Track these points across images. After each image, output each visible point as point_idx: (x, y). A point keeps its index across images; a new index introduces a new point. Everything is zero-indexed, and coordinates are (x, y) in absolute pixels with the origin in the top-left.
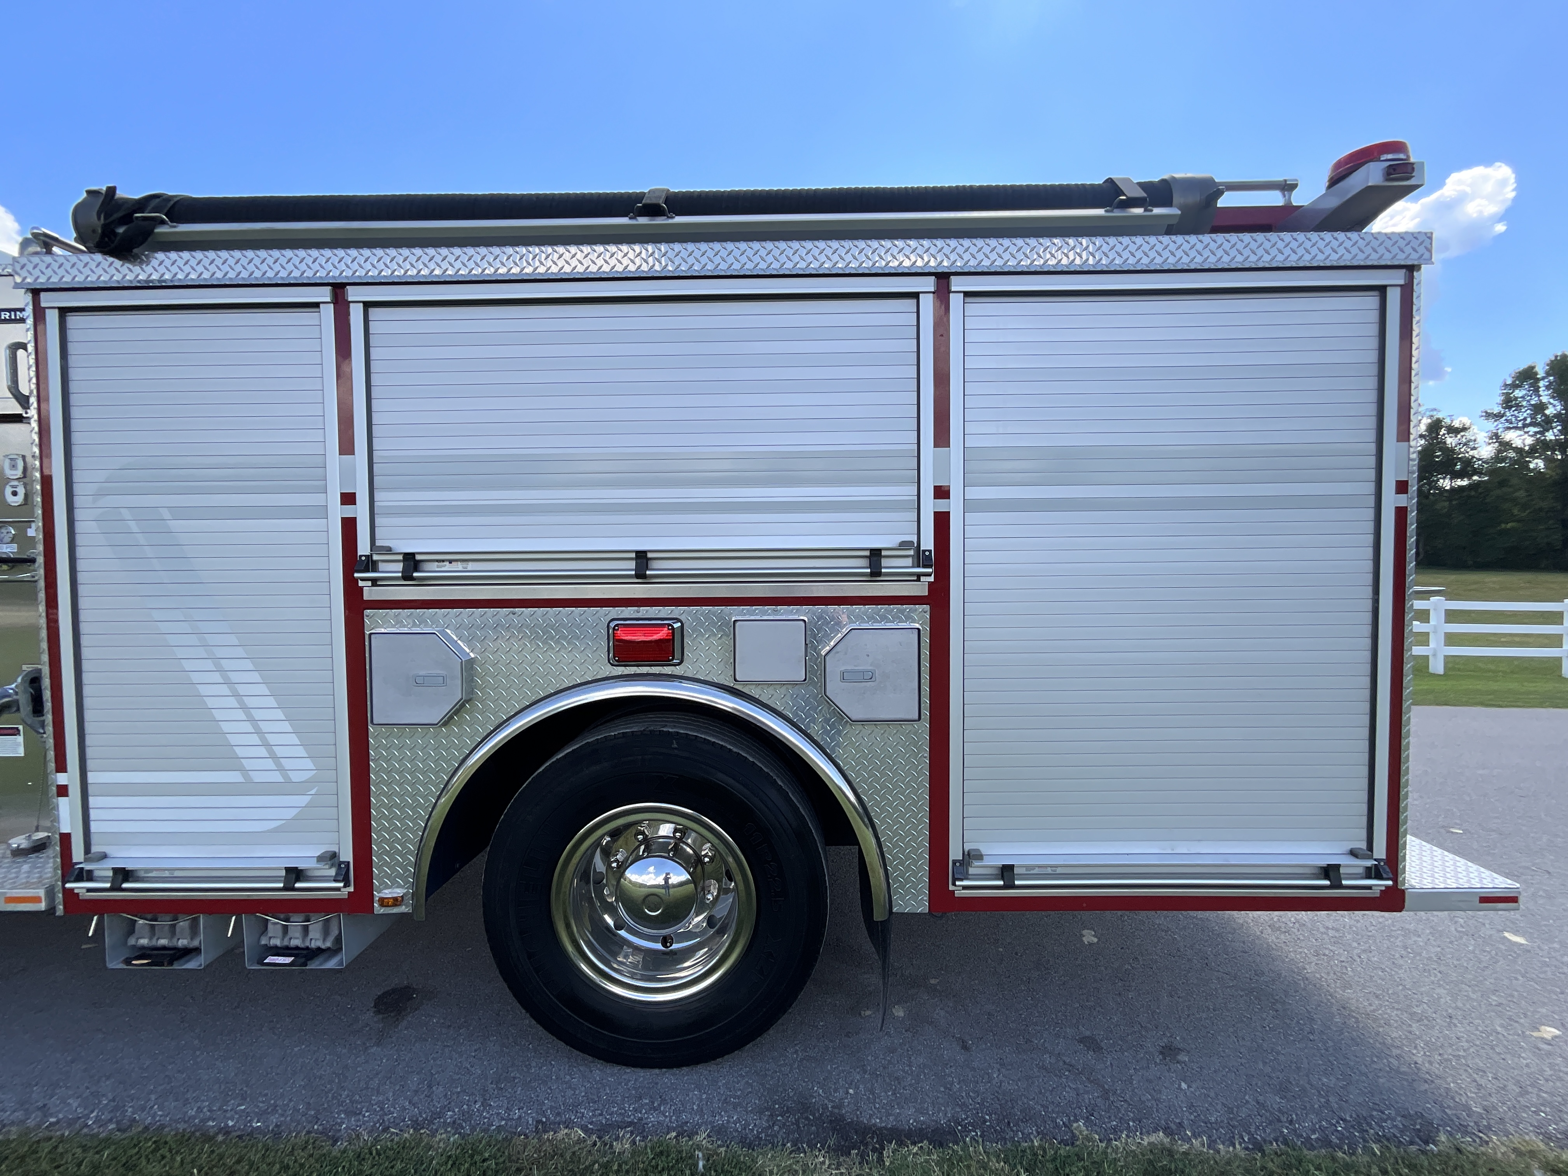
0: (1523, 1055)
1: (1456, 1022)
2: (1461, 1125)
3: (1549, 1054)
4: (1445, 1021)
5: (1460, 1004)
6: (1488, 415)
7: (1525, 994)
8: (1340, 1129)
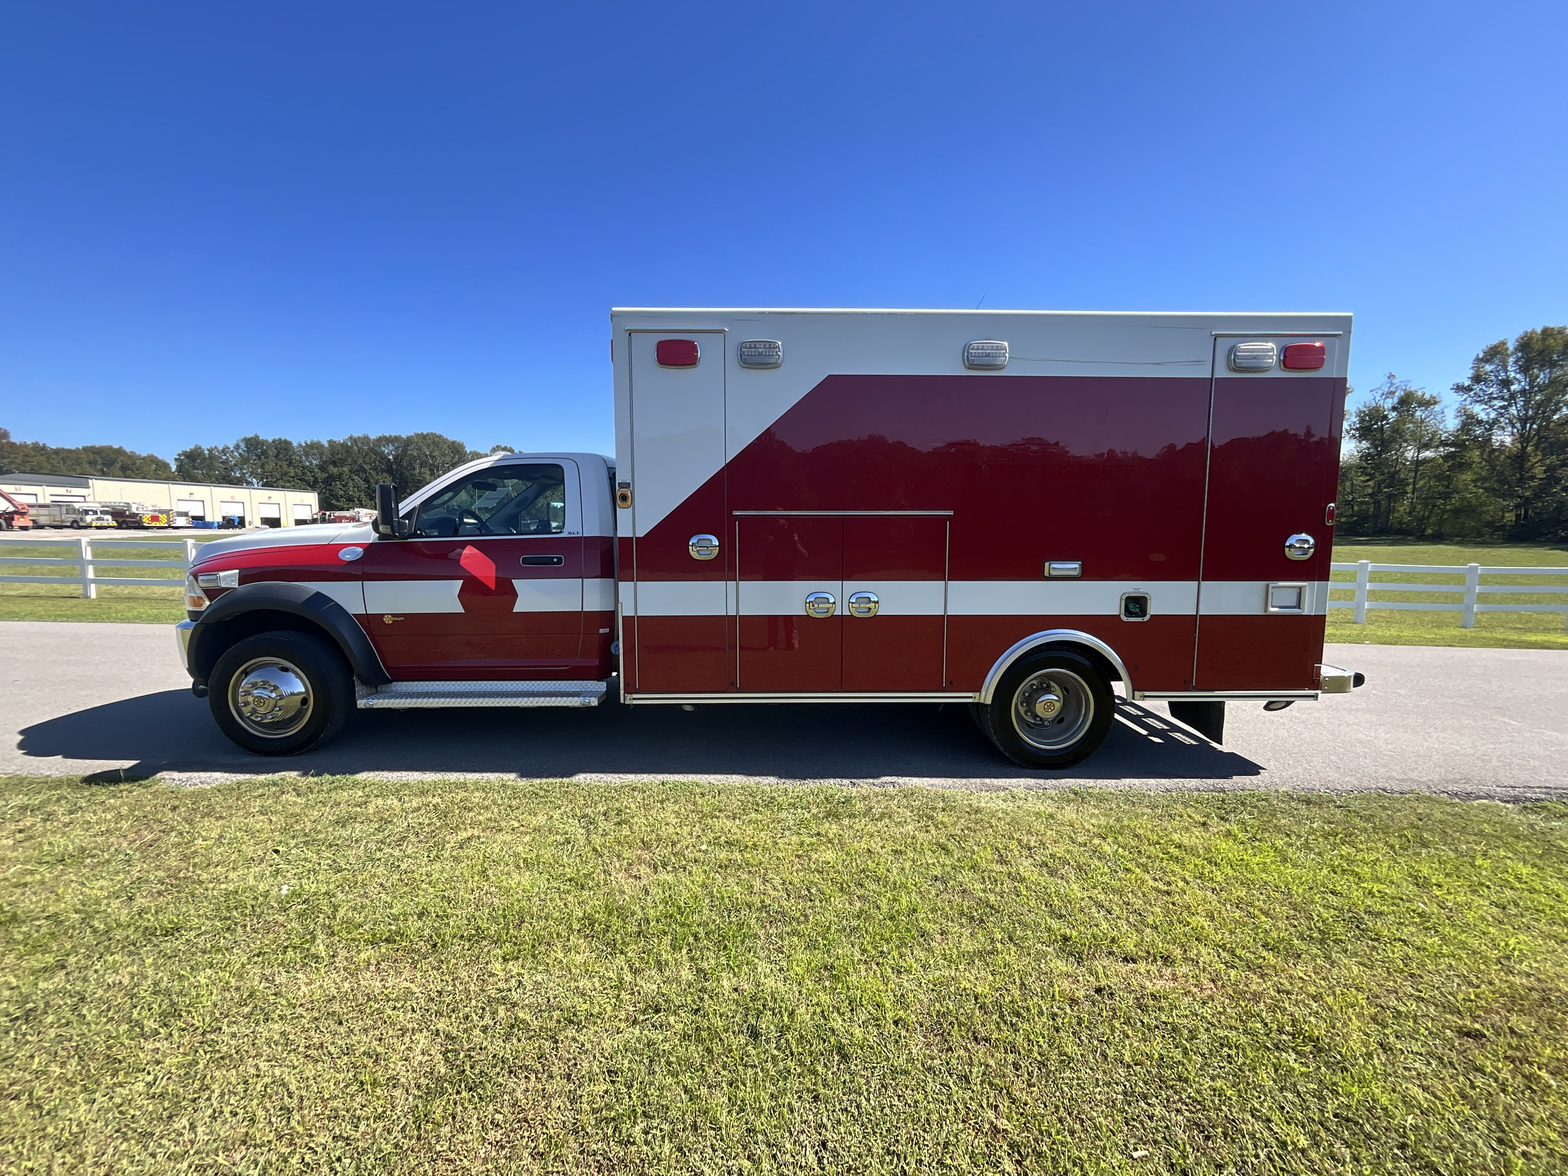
6: (1459, 389)
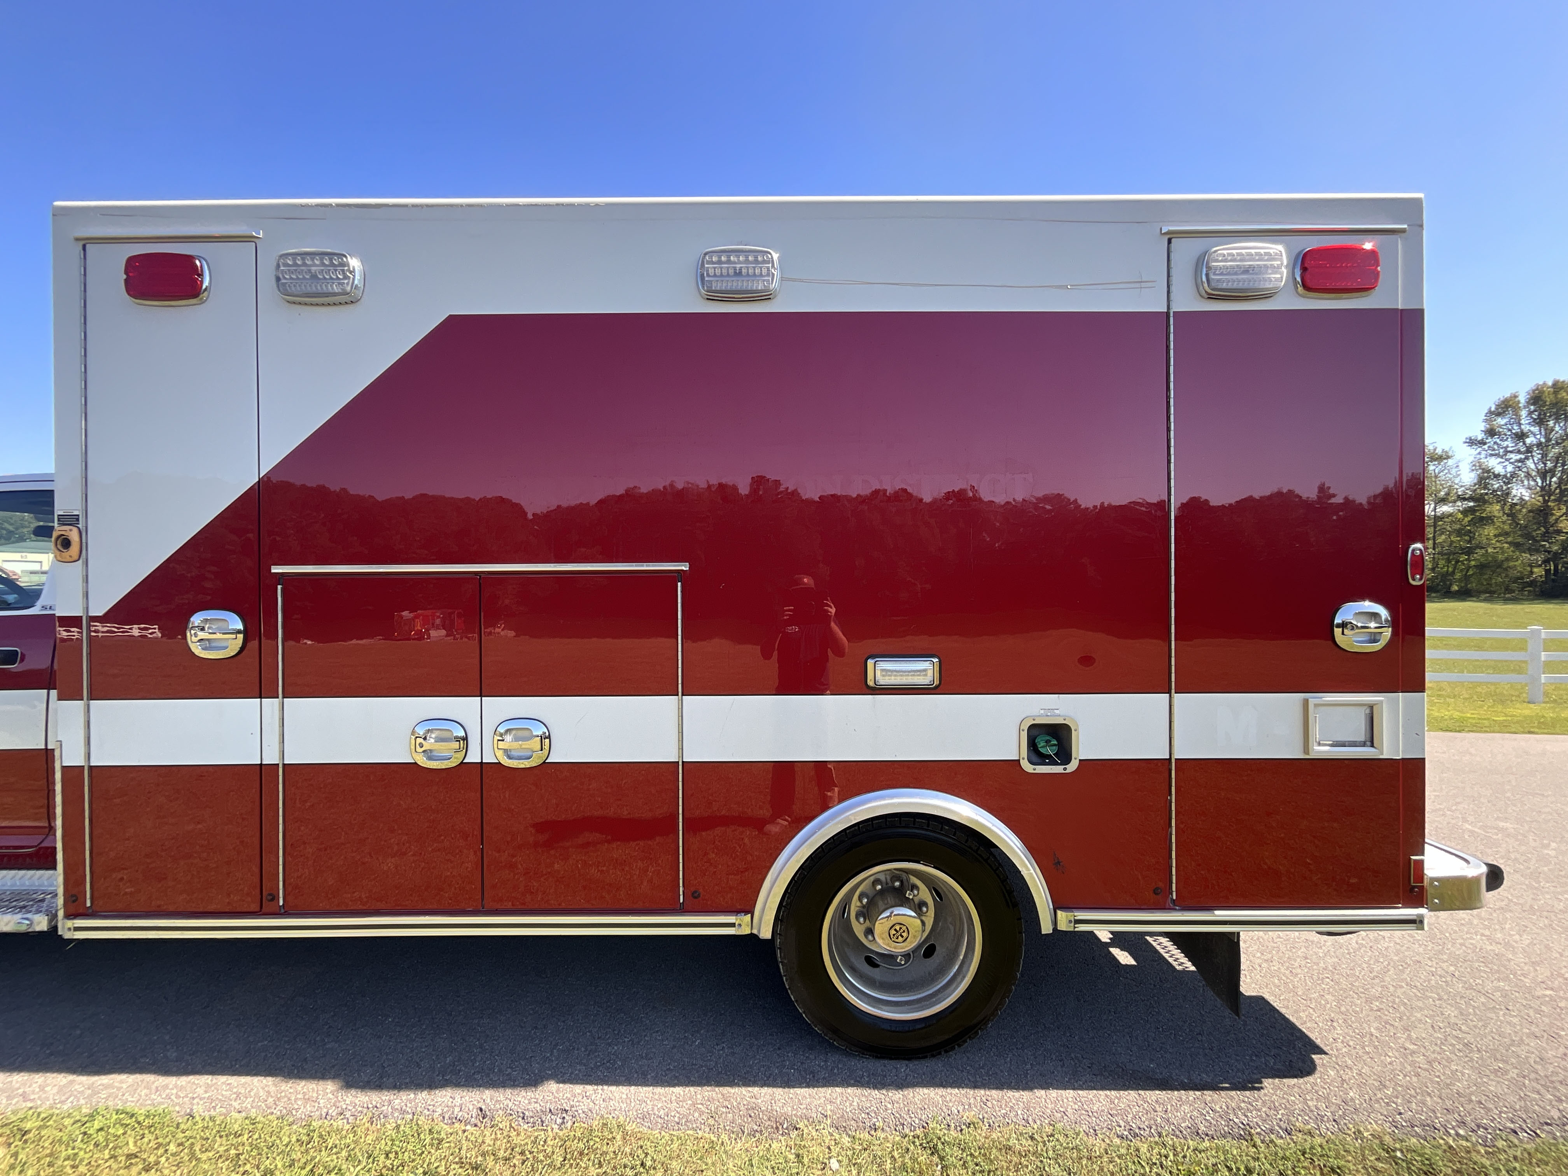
0: (1390, 1054)
1: (1335, 1024)
2: (1319, 1115)
3: (1413, 1053)
4: (1327, 1025)
5: (1343, 1009)
6: (1472, 442)
7: (1405, 1001)
8: (1208, 1118)
